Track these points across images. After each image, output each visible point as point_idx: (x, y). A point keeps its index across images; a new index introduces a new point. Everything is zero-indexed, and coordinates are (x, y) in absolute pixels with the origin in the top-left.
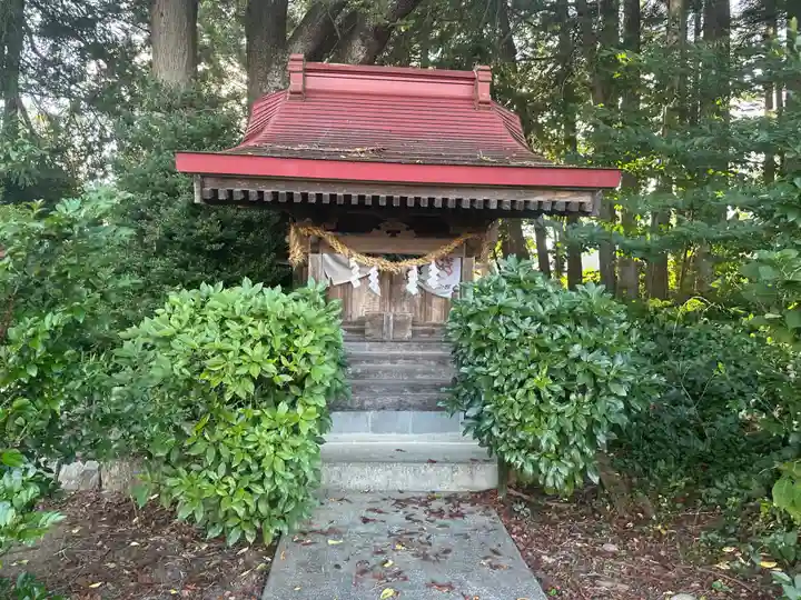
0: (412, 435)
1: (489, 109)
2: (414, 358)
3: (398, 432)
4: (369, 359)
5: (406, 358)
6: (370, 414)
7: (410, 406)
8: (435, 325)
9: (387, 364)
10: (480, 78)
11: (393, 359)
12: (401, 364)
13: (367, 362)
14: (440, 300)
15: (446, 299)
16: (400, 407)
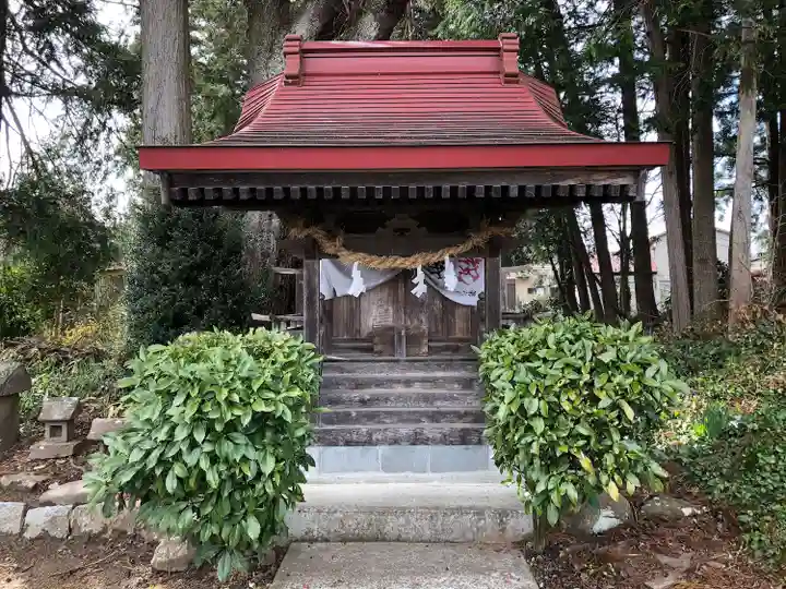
0: (431, 475)
1: (517, 82)
2: (434, 381)
3: (415, 471)
4: (379, 383)
5: (423, 380)
6: (381, 450)
7: (428, 439)
8: (461, 340)
9: (400, 389)
10: (506, 47)
11: (408, 383)
12: (417, 389)
13: (377, 386)
14: (465, 310)
15: (472, 307)
16: (417, 439)
